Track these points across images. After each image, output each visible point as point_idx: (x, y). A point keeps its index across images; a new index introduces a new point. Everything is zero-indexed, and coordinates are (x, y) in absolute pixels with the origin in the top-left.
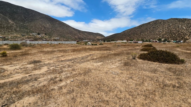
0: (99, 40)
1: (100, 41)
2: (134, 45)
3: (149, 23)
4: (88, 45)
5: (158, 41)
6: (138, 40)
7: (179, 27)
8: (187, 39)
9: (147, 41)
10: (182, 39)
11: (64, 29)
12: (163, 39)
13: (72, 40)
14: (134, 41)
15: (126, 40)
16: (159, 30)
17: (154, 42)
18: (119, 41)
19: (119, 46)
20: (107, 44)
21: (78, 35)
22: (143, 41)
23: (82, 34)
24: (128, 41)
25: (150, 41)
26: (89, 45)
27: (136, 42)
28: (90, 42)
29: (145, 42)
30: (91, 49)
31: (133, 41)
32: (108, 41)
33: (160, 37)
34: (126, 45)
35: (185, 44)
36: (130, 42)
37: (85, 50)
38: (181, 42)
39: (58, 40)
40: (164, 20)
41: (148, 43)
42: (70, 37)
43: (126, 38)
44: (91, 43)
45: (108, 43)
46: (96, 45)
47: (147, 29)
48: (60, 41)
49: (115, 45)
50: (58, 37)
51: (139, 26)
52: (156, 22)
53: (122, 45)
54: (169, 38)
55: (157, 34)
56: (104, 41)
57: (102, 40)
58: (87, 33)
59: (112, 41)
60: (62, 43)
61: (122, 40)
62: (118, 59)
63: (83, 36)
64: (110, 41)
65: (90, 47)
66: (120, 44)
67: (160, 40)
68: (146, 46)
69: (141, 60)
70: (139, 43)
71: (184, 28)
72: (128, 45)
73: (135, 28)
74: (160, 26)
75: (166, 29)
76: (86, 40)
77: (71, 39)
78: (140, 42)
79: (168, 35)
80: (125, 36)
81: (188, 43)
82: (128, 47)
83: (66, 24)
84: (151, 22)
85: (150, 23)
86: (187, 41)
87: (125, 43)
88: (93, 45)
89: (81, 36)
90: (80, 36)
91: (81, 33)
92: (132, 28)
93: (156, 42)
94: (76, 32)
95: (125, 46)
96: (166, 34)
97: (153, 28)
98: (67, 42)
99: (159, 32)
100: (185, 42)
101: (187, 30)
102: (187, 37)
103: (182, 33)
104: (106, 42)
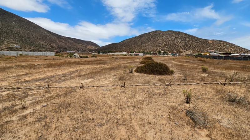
0: (91, 51)
1: (93, 52)
2: (134, 58)
3: (150, 33)
4: (74, 57)
5: (158, 54)
6: (139, 52)
7: (175, 40)
8: (182, 52)
9: (148, 53)
10: (178, 52)
11: (30, 31)
12: (162, 52)
13: (47, 50)
14: (135, 53)
15: (126, 52)
16: (158, 41)
17: (154, 55)
18: (118, 53)
19: (117, 59)
20: (102, 57)
21: (57, 43)
22: (144, 53)
23: (64, 41)
24: (128, 53)
25: (151, 54)
26: (76, 57)
27: (136, 54)
28: (77, 54)
29: (146, 54)
30: (78, 63)
32: (103, 53)
33: (160, 49)
34: (125, 57)
35: (180, 57)
36: (131, 54)
37: (69, 64)
38: (177, 54)
39: (17, 48)
40: (162, 32)
41: (149, 55)
42: (43, 44)
43: (126, 50)
44: (79, 55)
45: (104, 54)
46: (87, 57)
47: (147, 40)
48: (21, 51)
49: (113, 57)
50: (17, 44)
51: (140, 36)
52: (156, 33)
53: (120, 58)
54: (167, 51)
55: (157, 46)
56: (99, 53)
57: (95, 51)
58: (73, 41)
59: (109, 52)
60: (27, 55)
61: (122, 52)
62: (113, 74)
63: (65, 44)
64: (107, 53)
65: (77, 60)
66: (119, 57)
67: (159, 52)
68: (146, 58)
69: (138, 74)
70: (140, 56)
71: (179, 41)
72: (128, 58)
73: (135, 37)
74: (159, 38)
75: (164, 41)
76: (72, 51)
77: (44, 48)
78: (141, 54)
79: (166, 48)
80: (125, 46)
81: (182, 56)
82: (128, 60)
83: (32, 23)
84: (151, 32)
85: (151, 34)
86: (182, 54)
87: (125, 55)
88: (81, 57)
89: (63, 44)
90: (60, 44)
91: (62, 40)
92: (133, 38)
93: (156, 54)
94: (53, 38)
95: (123, 58)
96: (164, 46)
97: (154, 39)
98: (36, 53)
99: (159, 44)
100: (180, 54)
101: (181, 43)
102: (181, 50)
103: (177, 45)
104: (101, 54)
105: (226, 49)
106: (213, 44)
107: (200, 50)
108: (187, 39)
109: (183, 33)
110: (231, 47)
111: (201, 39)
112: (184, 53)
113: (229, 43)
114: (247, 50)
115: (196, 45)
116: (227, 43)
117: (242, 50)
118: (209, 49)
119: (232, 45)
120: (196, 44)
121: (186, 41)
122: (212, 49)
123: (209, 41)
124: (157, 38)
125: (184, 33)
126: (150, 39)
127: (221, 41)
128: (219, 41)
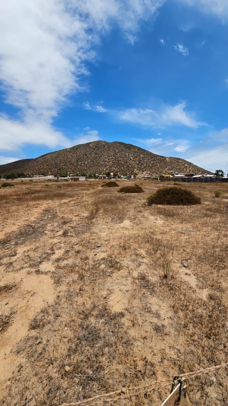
3: (88, 144)
5: (107, 177)
7: (126, 156)
9: (90, 177)
10: (132, 174)
12: (112, 174)
14: (69, 177)
15: (51, 175)
16: (103, 157)
17: (101, 178)
18: (36, 178)
25: (95, 177)
27: (74, 178)
31: (67, 176)
33: (107, 170)
36: (63, 178)
38: (132, 177)
40: (107, 143)
41: (93, 180)
43: (51, 171)
47: (86, 155)
51: (73, 148)
52: (98, 144)
54: (118, 173)
55: (102, 165)
59: (19, 176)
61: (44, 175)
64: (15, 178)
67: (108, 175)
71: (131, 158)
73: (66, 150)
74: (104, 152)
75: (112, 158)
78: (83, 179)
79: (115, 168)
80: (47, 165)
84: (90, 143)
85: (90, 145)
86: (137, 176)
87: (53, 181)
92: (60, 151)
96: (113, 166)
97: (96, 154)
99: (105, 162)
100: (135, 177)
101: (135, 161)
102: (136, 171)
103: (130, 164)
104: (2, 179)
105: (185, 170)
106: (171, 162)
107: (158, 171)
108: (142, 156)
109: (135, 146)
110: (190, 167)
111: (158, 156)
112: (140, 176)
113: (187, 162)
114: (204, 170)
115: (153, 164)
116: (185, 161)
117: (199, 170)
118: (168, 170)
119: (190, 164)
120: (152, 162)
121: (140, 157)
122: (171, 170)
123: (167, 159)
124: (101, 152)
125: (137, 147)
126: (91, 154)
127: (179, 159)
128: (177, 159)
